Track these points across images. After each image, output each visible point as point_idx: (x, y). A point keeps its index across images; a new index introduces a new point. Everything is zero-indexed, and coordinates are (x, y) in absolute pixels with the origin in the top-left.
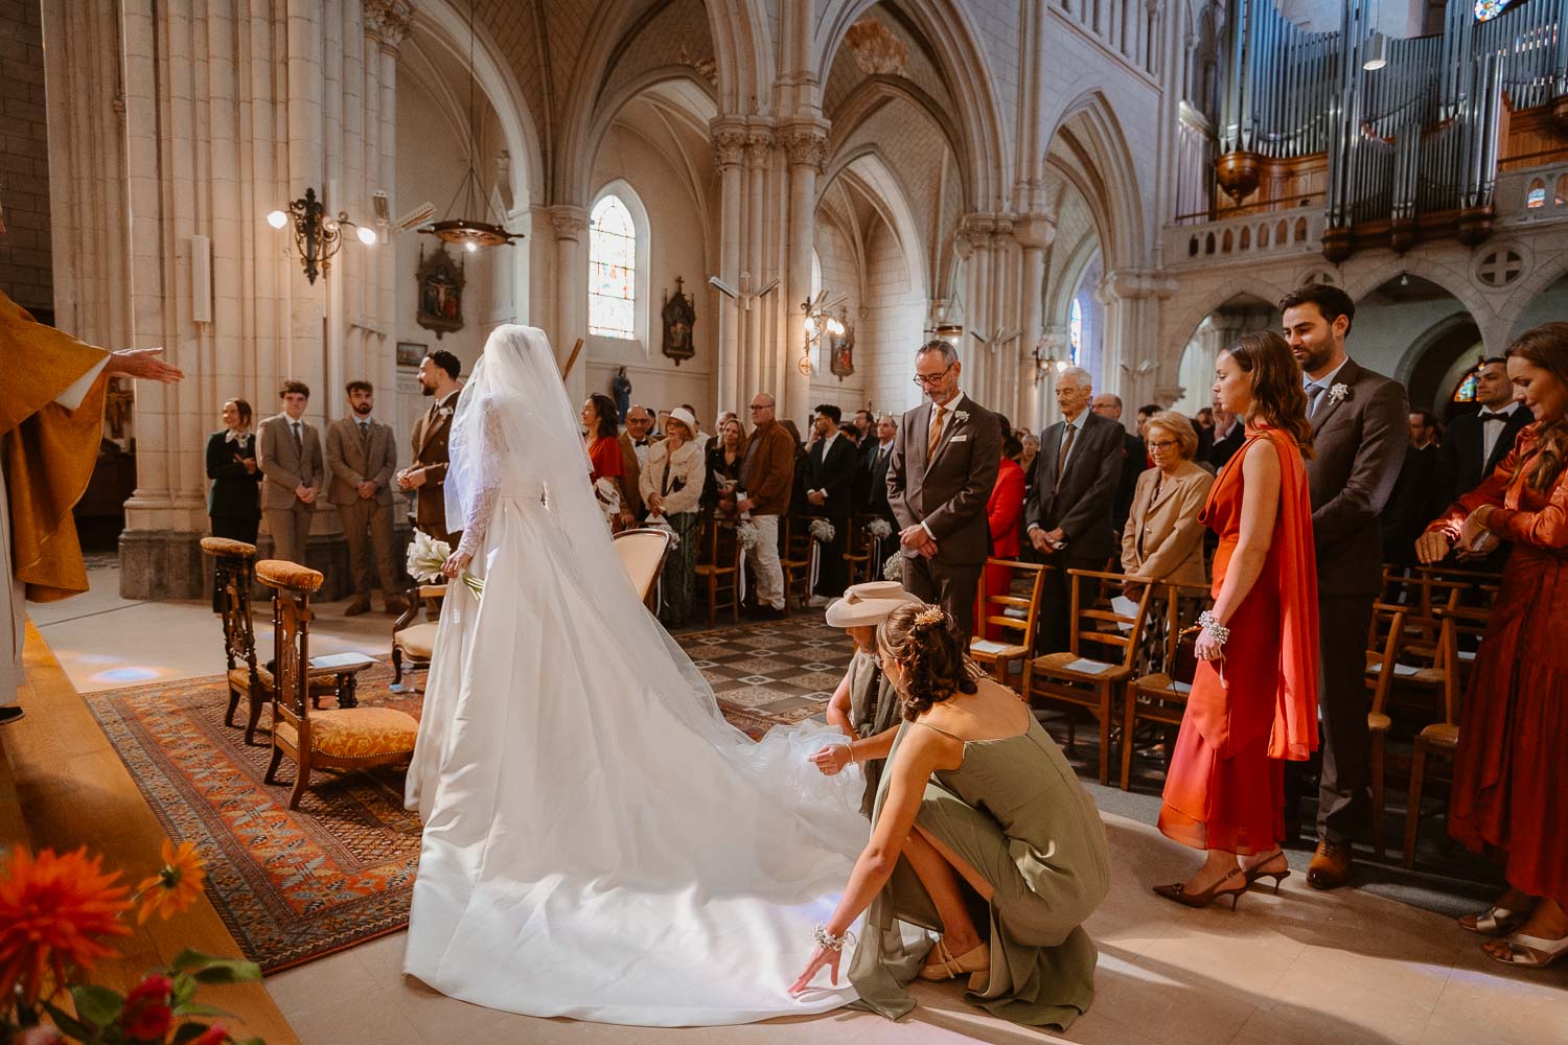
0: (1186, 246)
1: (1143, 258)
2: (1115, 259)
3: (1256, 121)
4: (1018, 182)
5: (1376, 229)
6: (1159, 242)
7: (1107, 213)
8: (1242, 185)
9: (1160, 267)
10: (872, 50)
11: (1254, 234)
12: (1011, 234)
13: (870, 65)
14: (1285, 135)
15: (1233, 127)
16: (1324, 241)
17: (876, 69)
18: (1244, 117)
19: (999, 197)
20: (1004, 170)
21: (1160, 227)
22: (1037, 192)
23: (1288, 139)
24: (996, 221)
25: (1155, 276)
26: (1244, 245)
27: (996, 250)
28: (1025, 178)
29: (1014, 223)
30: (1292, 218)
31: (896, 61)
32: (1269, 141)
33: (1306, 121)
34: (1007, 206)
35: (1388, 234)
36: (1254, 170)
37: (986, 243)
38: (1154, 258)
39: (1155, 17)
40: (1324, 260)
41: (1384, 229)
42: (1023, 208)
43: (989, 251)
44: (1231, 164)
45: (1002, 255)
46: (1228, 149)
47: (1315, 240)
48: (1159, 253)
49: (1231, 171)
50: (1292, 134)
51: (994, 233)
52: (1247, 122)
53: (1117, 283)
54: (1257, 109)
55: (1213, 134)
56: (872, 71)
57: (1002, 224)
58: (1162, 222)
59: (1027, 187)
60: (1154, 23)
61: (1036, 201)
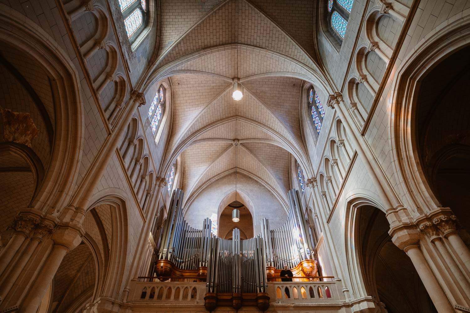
0: (140, 293)
1: (118, 293)
2: (103, 291)
3: (174, 251)
4: (70, 205)
5: (227, 297)
6: (128, 287)
7: (106, 266)
8: (164, 275)
9: (125, 301)
10: (18, 129)
11: (173, 291)
12: (50, 232)
13: (12, 137)
14: (182, 261)
15: (165, 250)
16: (205, 299)
17: (14, 139)
18: (170, 248)
19: (53, 207)
20: (64, 195)
21: (130, 280)
22: (79, 214)
23: (183, 262)
24: (43, 219)
25: (121, 306)
26: (168, 297)
27: (32, 240)
28: (75, 204)
29: (56, 225)
30: (191, 287)
31: (28, 138)
32: (176, 260)
33: (189, 257)
34: (56, 214)
35: (231, 300)
36: (171, 270)
37: (27, 232)
38: (123, 295)
39: (149, 195)
40: (204, 309)
41: (229, 298)
42: (67, 219)
43: (26, 238)
44: (162, 264)
45: (36, 243)
46: (162, 258)
47: (200, 299)
48: (127, 293)
49: (162, 267)
50: (184, 260)
51: (37, 227)
52: (171, 250)
53: (99, 305)
54: (174, 246)
55: (157, 251)
56: (11, 140)
57: (47, 222)
58: (132, 278)
59: (74, 210)
60: (148, 197)
61: (77, 219)
